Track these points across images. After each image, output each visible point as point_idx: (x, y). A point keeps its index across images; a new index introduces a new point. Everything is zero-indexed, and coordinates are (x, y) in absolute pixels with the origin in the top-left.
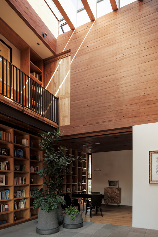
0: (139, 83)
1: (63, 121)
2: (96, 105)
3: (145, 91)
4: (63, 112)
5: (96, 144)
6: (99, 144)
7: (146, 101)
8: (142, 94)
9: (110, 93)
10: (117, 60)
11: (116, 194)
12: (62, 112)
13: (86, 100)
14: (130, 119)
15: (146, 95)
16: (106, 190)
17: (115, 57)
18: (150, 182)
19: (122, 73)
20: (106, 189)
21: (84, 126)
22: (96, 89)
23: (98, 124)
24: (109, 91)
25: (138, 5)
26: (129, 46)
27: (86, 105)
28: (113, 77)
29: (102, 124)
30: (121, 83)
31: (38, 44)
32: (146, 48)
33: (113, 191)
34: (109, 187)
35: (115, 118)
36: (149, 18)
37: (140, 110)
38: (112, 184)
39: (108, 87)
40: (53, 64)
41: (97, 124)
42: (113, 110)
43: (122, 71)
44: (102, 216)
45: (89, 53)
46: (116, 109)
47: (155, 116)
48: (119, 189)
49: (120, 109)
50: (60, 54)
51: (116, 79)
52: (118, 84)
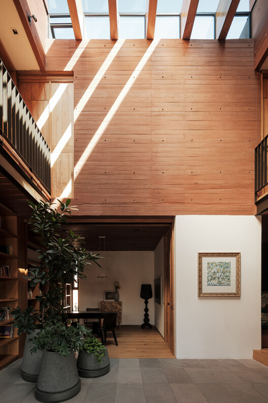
0: (184, 157)
1: (58, 190)
2: (120, 174)
3: (192, 169)
4: (58, 176)
5: (100, 237)
6: (104, 237)
7: (193, 183)
8: (189, 172)
9: (142, 161)
10: (153, 113)
11: (117, 310)
12: (56, 174)
13: (104, 163)
14: (173, 205)
15: (193, 175)
16: (103, 305)
17: (149, 109)
18: (200, 295)
19: (160, 136)
20: (103, 303)
21: (100, 205)
22: (120, 150)
23: (124, 205)
24: (141, 157)
25: (181, 46)
26: (170, 100)
27: (104, 171)
28: (148, 137)
29: (131, 205)
30: (160, 149)
31: (15, 32)
32: (193, 110)
33: (113, 306)
34: (105, 300)
35: (150, 200)
36: (197, 70)
37: (186, 194)
38: (109, 296)
39: (138, 151)
40: (36, 87)
41: (122, 205)
42: (147, 187)
43: (160, 132)
44: (117, 345)
45: (107, 88)
46: (153, 188)
47: (205, 206)
48: (120, 304)
49: (158, 189)
50: (51, 73)
51: (152, 142)
52: (155, 150)
